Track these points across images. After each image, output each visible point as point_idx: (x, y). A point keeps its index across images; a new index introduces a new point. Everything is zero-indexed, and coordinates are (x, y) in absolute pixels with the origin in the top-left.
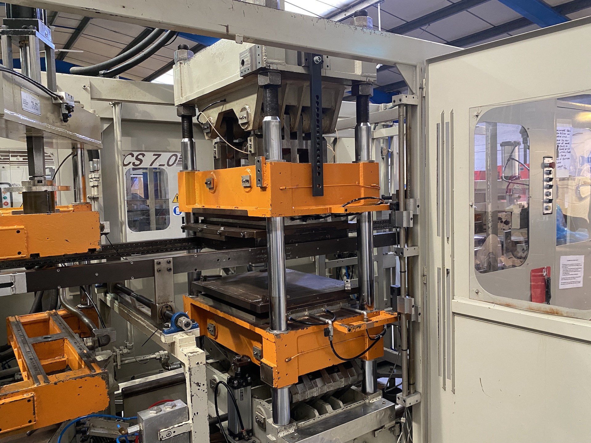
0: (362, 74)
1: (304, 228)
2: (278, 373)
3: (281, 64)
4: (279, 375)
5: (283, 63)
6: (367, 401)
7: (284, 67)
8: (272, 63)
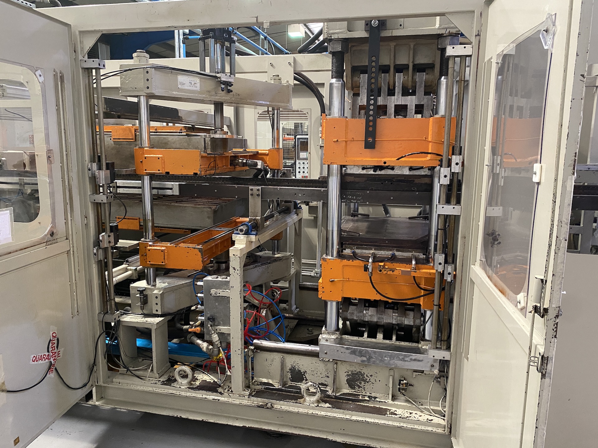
0: (439, 27)
1: (376, 178)
2: (323, 288)
3: (342, 33)
4: (323, 290)
5: (344, 31)
6: (420, 346)
7: (345, 35)
8: (334, 34)
